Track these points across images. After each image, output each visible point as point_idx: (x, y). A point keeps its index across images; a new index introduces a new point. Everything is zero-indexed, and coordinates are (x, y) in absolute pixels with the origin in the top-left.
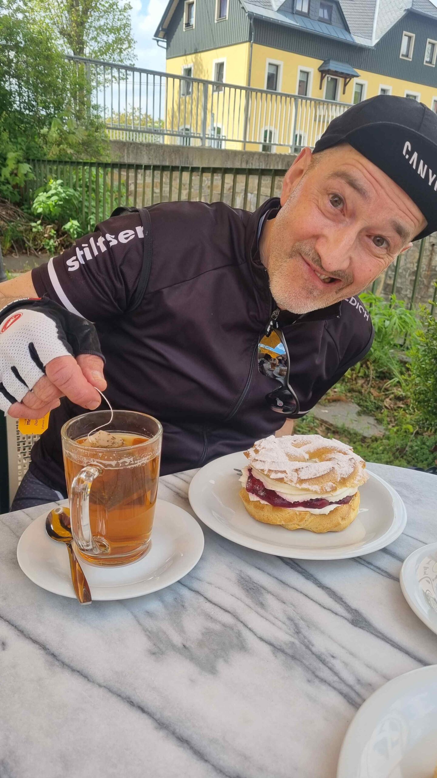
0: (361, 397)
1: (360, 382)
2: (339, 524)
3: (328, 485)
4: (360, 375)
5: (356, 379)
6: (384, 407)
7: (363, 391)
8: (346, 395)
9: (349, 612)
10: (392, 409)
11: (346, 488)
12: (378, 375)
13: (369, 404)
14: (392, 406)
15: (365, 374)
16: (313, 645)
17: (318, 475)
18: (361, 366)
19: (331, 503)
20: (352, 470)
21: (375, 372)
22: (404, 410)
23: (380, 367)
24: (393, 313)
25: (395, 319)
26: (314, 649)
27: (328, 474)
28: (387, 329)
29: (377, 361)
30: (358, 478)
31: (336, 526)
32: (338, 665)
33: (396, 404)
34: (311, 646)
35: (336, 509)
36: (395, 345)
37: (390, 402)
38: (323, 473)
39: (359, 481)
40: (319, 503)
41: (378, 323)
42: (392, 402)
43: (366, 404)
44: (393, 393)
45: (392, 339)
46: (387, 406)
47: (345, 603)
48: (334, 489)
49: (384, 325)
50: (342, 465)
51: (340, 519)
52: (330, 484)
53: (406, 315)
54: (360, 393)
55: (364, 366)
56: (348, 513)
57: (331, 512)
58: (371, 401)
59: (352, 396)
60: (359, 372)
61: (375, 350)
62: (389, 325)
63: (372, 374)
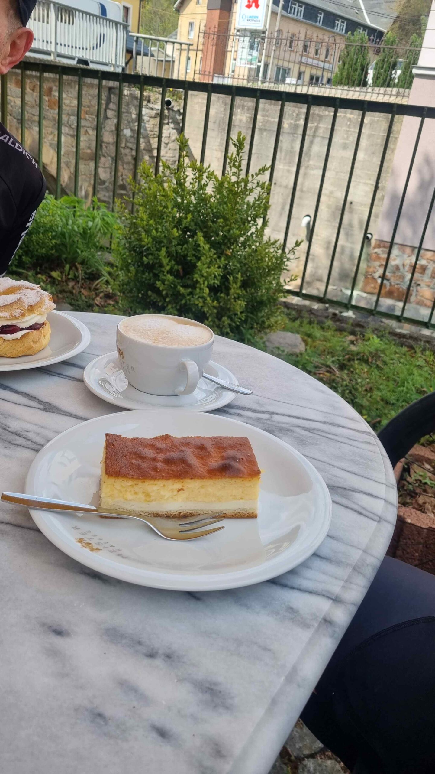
0: (72, 297)
1: (71, 284)
2: (32, 347)
3: (17, 312)
4: (70, 277)
5: (66, 281)
6: (95, 305)
7: (74, 291)
8: (57, 296)
9: (41, 404)
10: (102, 306)
11: (34, 315)
12: (87, 276)
13: (80, 303)
14: (102, 303)
15: (75, 276)
16: (9, 427)
17: (6, 304)
18: (71, 268)
19: (22, 329)
20: (38, 299)
21: (83, 272)
22: (114, 306)
23: (87, 268)
24: (96, 215)
25: (98, 220)
26: (10, 429)
27: (16, 302)
28: (91, 230)
29: (85, 263)
30: (45, 307)
31: (29, 349)
32: (30, 435)
33: (106, 302)
34: (7, 428)
35: (27, 334)
36: (101, 247)
37: (101, 300)
38: (11, 302)
39: (46, 309)
40: (10, 329)
41: (82, 224)
42: (103, 300)
43: (77, 303)
44: (102, 292)
45: (98, 242)
46: (98, 303)
47: (38, 400)
48: (23, 315)
49: (87, 226)
50: (29, 296)
51: (32, 343)
52: (19, 310)
53: (108, 217)
54: (72, 293)
55: (74, 268)
56: (39, 338)
57: (23, 336)
58: (83, 301)
59: (64, 297)
60: (69, 274)
61: (82, 251)
62: (92, 226)
63: (81, 274)
